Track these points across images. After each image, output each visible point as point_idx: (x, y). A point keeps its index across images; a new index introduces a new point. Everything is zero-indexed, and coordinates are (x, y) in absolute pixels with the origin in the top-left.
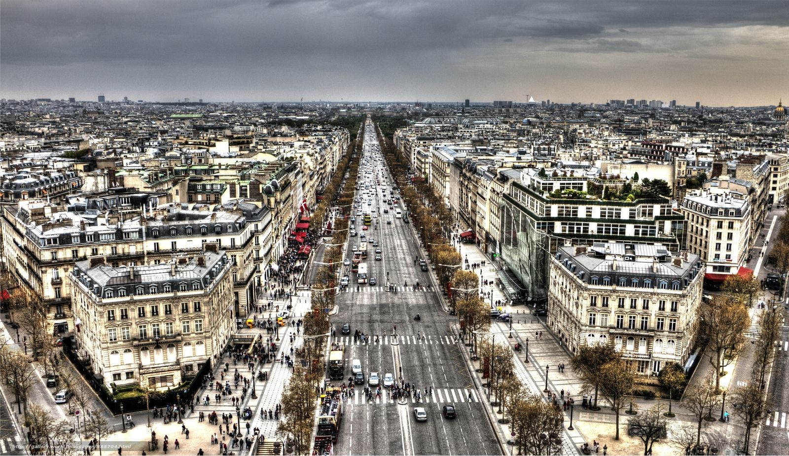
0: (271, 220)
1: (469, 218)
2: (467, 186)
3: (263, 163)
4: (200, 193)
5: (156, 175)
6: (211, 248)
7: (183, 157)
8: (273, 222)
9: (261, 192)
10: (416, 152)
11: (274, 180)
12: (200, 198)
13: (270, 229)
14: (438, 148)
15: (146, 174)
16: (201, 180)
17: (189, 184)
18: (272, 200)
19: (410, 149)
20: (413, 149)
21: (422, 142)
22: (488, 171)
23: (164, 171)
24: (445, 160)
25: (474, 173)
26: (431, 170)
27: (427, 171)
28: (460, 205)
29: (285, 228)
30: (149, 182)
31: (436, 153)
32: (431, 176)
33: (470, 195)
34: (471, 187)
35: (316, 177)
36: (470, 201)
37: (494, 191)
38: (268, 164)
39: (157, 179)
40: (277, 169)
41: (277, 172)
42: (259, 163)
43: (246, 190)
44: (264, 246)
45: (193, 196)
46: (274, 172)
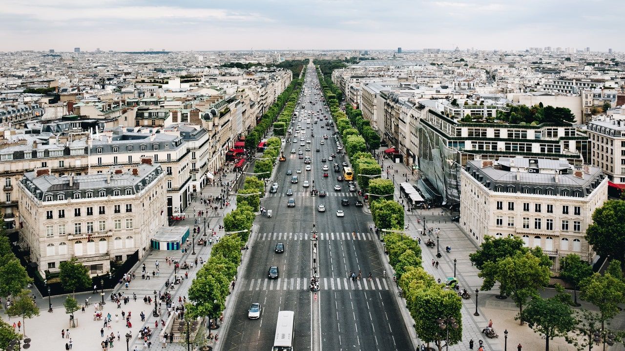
0: (209, 140)
1: (392, 138)
2: (390, 113)
3: (205, 96)
4: (147, 119)
5: (109, 105)
6: (147, 161)
7: (136, 91)
8: (210, 141)
9: (200, 117)
10: (349, 87)
11: (213, 109)
12: (146, 122)
13: (207, 146)
14: (367, 84)
15: (100, 105)
16: (148, 109)
17: (137, 112)
18: (211, 124)
19: (345, 84)
20: (347, 85)
21: (355, 79)
22: (408, 101)
23: (117, 103)
24: (373, 93)
25: (396, 103)
26: (362, 101)
27: (359, 102)
28: (385, 128)
29: (223, 146)
30: (102, 111)
31: (366, 88)
32: (362, 105)
33: (393, 120)
34: (394, 114)
35: (257, 106)
36: (393, 125)
37: (413, 117)
38: (210, 97)
39: (110, 109)
40: (218, 101)
41: (217, 103)
42: (202, 96)
43: (187, 116)
44: (200, 160)
45: (140, 121)
46: (214, 102)
